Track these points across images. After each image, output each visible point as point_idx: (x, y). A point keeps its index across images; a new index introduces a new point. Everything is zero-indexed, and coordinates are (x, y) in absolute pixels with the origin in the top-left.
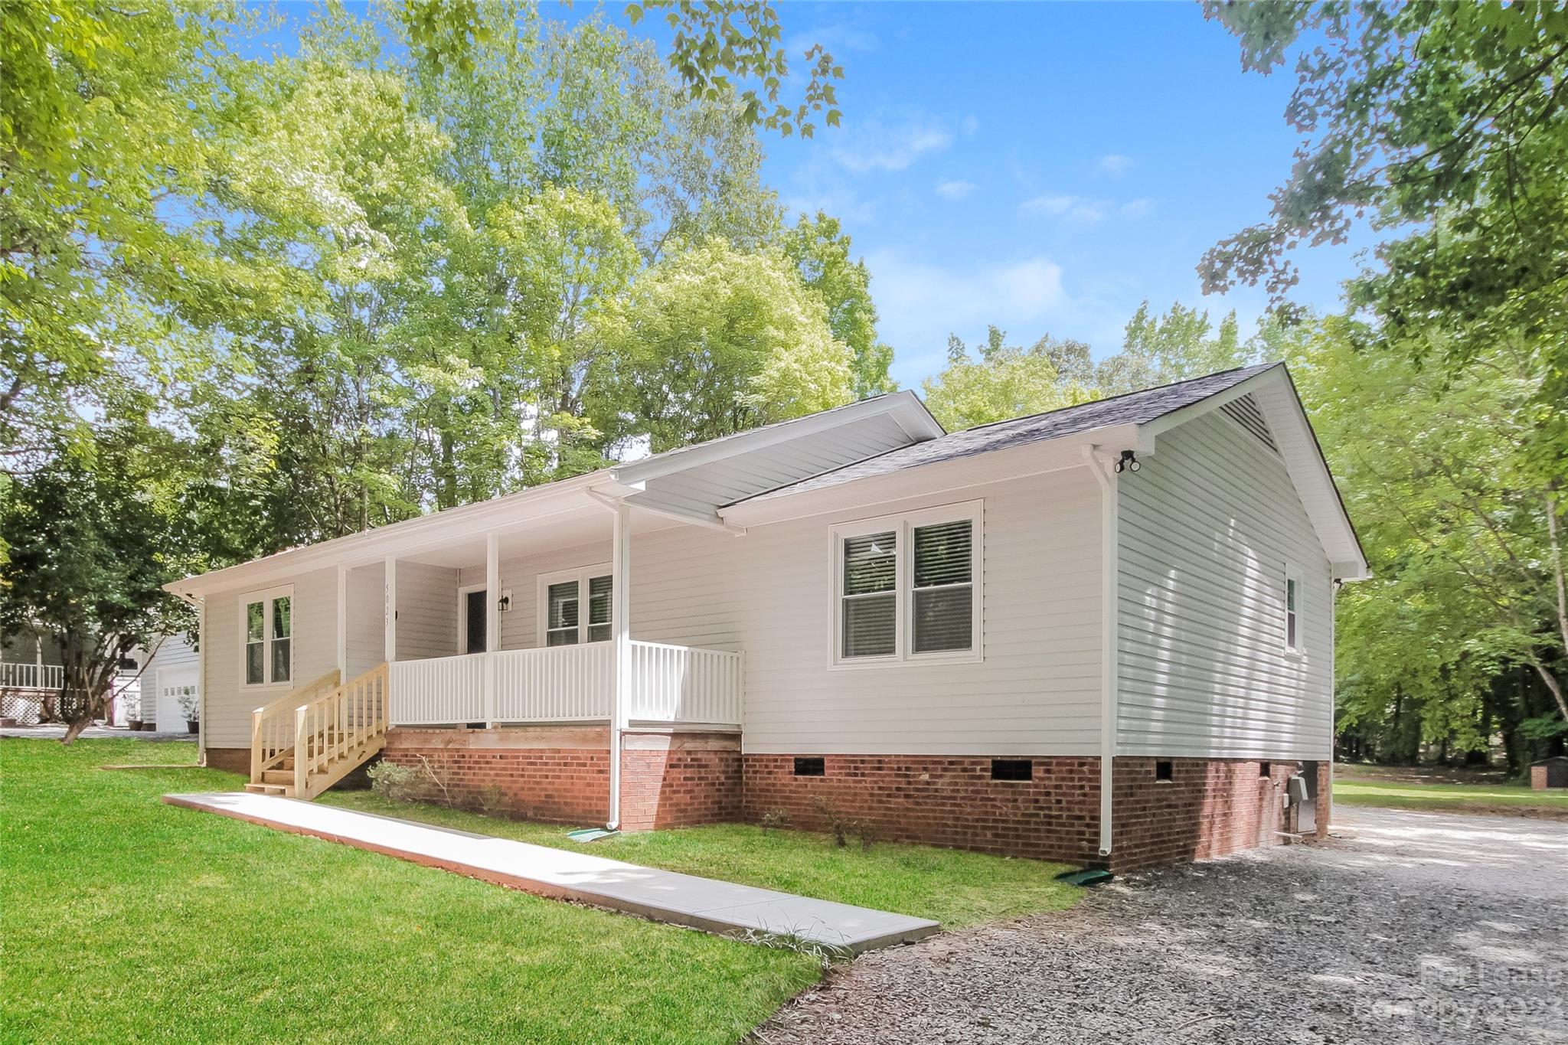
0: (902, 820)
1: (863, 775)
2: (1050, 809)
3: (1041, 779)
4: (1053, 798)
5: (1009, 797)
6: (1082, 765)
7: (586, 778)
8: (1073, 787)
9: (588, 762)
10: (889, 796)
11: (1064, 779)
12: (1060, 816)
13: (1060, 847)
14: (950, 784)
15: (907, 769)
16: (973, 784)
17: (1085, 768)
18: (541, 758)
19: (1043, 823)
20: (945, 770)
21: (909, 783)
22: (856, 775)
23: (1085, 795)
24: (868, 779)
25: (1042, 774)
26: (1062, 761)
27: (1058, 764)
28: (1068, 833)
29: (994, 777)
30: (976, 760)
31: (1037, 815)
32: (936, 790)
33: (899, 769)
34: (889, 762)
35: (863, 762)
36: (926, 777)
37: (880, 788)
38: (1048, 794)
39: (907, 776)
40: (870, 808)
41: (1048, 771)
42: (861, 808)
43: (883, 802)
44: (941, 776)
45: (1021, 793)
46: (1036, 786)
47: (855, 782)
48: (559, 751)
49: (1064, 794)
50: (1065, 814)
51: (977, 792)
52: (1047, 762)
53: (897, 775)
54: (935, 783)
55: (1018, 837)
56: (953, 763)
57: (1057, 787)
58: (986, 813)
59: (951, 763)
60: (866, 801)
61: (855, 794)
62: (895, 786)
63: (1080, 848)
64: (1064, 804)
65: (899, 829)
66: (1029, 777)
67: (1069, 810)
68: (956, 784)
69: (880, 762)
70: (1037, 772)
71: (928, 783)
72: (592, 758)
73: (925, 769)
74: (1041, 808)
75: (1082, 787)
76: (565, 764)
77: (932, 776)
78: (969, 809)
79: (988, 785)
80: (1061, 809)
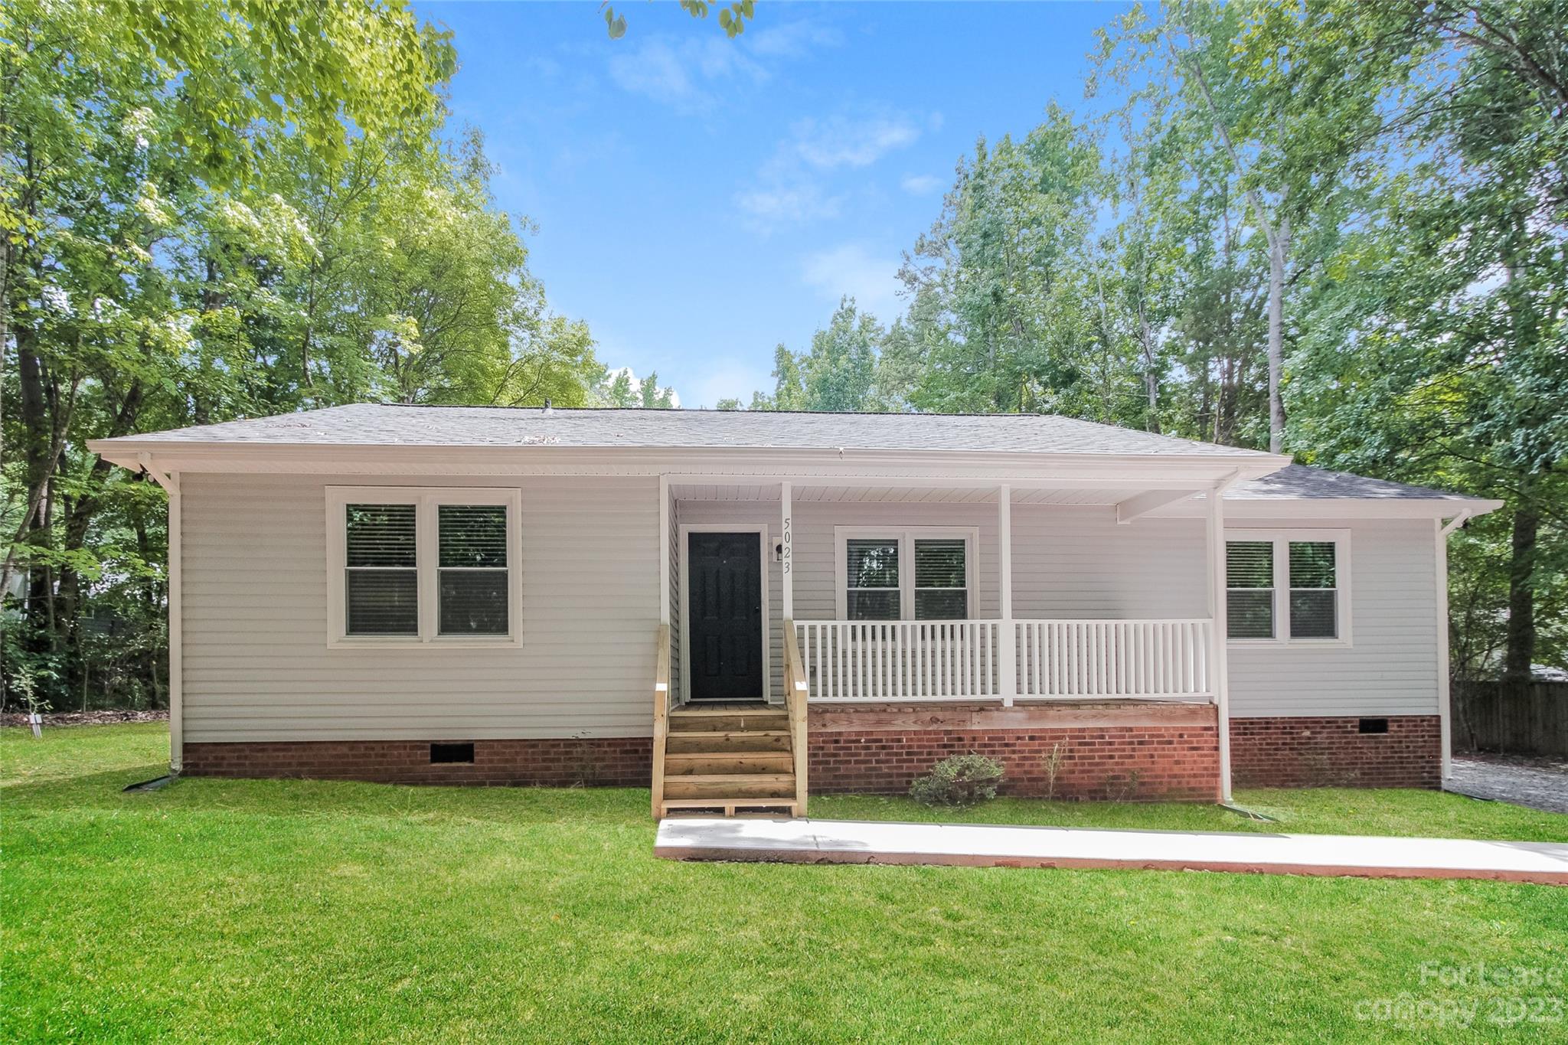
0: (1289, 768)
1: (1252, 734)
2: (1401, 752)
3: (1395, 732)
4: (1404, 745)
5: (1373, 745)
6: (1422, 721)
7: (1173, 756)
8: (1418, 737)
9: (1175, 740)
10: (1276, 749)
11: (1411, 731)
12: (1409, 757)
13: (1409, 778)
14: (1327, 738)
15: (1291, 728)
16: (1346, 738)
17: (1425, 723)
18: (1103, 737)
19: (1397, 763)
20: (1323, 727)
21: (1293, 739)
22: (1246, 734)
23: (1425, 741)
24: (1257, 737)
25: (1395, 728)
26: (1410, 719)
27: (1407, 721)
28: (1414, 768)
29: (1361, 731)
30: (1347, 720)
31: (1393, 757)
32: (1316, 743)
33: (1285, 728)
34: (1275, 723)
35: (1252, 723)
36: (1307, 733)
37: (1267, 744)
38: (1400, 742)
39: (1291, 733)
40: (1259, 760)
41: (1399, 726)
42: (1252, 760)
43: (1270, 755)
44: (1320, 733)
45: (1381, 742)
46: (1392, 737)
47: (1244, 739)
48: (1131, 729)
49: (1412, 742)
50: (1412, 755)
51: (1349, 743)
52: (1398, 720)
53: (1283, 733)
54: (1315, 738)
55: (1380, 774)
56: (1330, 722)
57: (1406, 737)
58: (1356, 758)
59: (1328, 722)
60: (1255, 755)
61: (1245, 750)
62: (1280, 742)
63: (1423, 778)
64: (1411, 749)
65: (1287, 775)
66: (1385, 730)
67: (1415, 752)
68: (1332, 738)
69: (1267, 723)
70: (1393, 727)
71: (1309, 738)
72: (1181, 736)
73: (1307, 728)
74: (1396, 752)
75: (1423, 736)
76: (1141, 743)
77: (1312, 733)
78: (1342, 756)
79: (1357, 737)
80: (1409, 752)
